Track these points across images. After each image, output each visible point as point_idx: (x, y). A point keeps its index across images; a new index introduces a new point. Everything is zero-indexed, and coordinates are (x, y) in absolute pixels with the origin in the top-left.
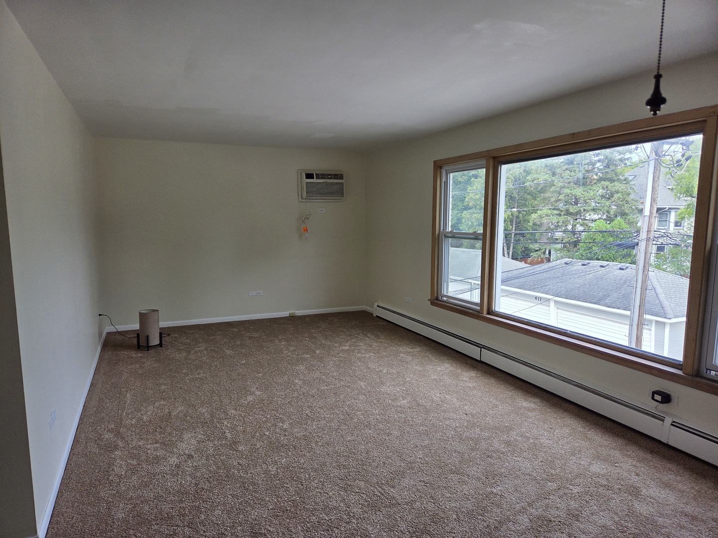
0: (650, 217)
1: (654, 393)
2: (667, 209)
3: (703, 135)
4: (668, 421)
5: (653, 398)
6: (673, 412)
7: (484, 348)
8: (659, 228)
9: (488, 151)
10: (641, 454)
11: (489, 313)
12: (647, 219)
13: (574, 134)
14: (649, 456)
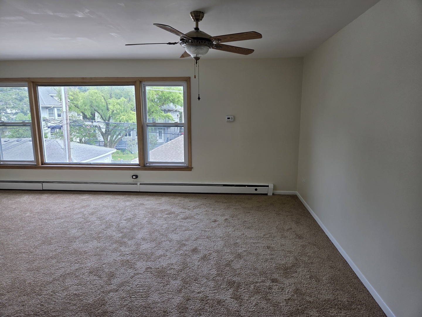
0: (66, 112)
1: (132, 176)
2: (52, 107)
3: (135, 86)
4: (139, 184)
5: (133, 178)
6: (140, 180)
7: (43, 183)
8: (50, 118)
9: (29, 78)
10: (135, 196)
11: (42, 164)
12: (65, 113)
13: (83, 78)
14: (137, 196)
